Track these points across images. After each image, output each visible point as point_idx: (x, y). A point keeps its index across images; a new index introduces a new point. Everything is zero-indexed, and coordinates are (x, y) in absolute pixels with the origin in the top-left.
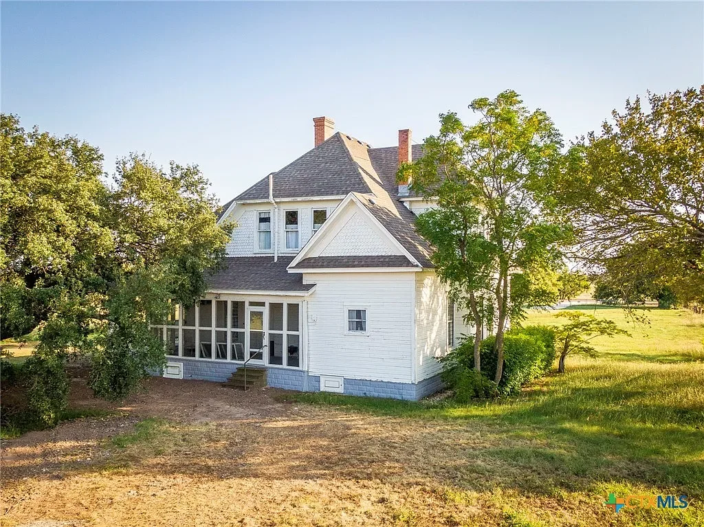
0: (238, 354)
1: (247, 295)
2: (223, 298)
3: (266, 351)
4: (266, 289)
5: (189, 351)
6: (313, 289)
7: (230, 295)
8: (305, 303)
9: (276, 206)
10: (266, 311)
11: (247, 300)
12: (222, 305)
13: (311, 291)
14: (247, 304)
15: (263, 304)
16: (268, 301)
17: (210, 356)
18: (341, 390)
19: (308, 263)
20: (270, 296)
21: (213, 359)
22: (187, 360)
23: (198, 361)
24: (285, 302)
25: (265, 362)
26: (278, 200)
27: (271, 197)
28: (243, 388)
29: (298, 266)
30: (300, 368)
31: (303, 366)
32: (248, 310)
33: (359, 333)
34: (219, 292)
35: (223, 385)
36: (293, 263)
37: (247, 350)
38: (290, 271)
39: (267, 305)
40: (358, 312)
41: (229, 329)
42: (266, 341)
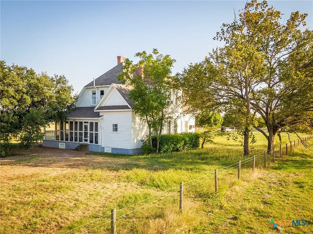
0: (81, 140)
1: (83, 119)
2: (76, 121)
3: (88, 139)
4: (88, 117)
5: (67, 139)
6: (102, 117)
7: (79, 119)
8: (100, 122)
9: (97, 89)
10: (89, 125)
11: (83, 121)
12: (76, 123)
13: (101, 118)
14: (83, 123)
15: (88, 123)
16: (89, 121)
17: (73, 141)
18: (110, 152)
19: (101, 108)
20: (90, 120)
21: (74, 142)
22: (66, 142)
23: (69, 142)
24: (94, 122)
25: (88, 142)
26: (97, 87)
27: (94, 85)
28: (78, 151)
29: (97, 109)
30: (98, 144)
31: (99, 144)
32: (84, 124)
33: (116, 132)
34: (75, 118)
35: (74, 150)
36: (96, 108)
37: (83, 138)
38: (95, 111)
39: (89, 123)
40: (116, 125)
41: (78, 131)
42: (88, 135)
